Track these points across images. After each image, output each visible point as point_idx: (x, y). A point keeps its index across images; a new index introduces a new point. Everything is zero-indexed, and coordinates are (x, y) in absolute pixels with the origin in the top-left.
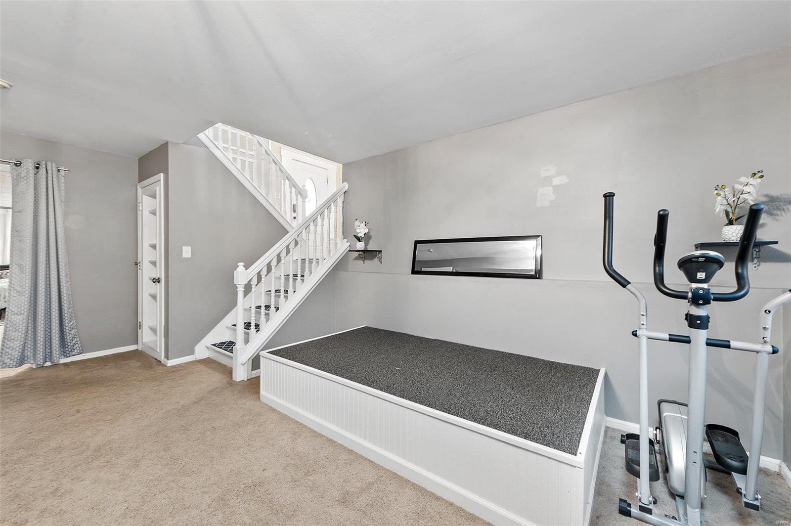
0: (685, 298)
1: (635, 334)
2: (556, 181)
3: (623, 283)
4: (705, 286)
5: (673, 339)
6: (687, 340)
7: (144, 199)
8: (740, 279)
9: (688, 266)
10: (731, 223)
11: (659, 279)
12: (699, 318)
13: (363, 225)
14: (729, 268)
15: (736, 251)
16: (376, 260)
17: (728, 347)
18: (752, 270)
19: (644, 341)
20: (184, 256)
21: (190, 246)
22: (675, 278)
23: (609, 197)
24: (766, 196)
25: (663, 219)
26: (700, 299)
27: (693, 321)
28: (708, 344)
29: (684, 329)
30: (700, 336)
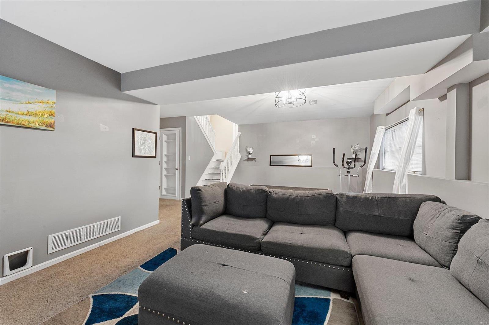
0: (347, 168)
1: (339, 175)
2: (316, 140)
3: (337, 166)
4: (350, 166)
5: (345, 176)
6: (347, 176)
7: (163, 136)
8: (355, 165)
9: (347, 163)
10: (354, 154)
11: (343, 165)
12: (349, 171)
13: (251, 149)
14: (353, 163)
15: (354, 160)
16: (254, 161)
17: (353, 176)
18: (356, 163)
19: (341, 176)
20: (189, 159)
21: (188, 156)
22: (346, 165)
23: (334, 149)
24: (360, 148)
25: (344, 155)
26: (349, 168)
27: (348, 172)
28: (350, 176)
29: (346, 174)
30: (349, 175)
